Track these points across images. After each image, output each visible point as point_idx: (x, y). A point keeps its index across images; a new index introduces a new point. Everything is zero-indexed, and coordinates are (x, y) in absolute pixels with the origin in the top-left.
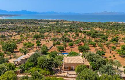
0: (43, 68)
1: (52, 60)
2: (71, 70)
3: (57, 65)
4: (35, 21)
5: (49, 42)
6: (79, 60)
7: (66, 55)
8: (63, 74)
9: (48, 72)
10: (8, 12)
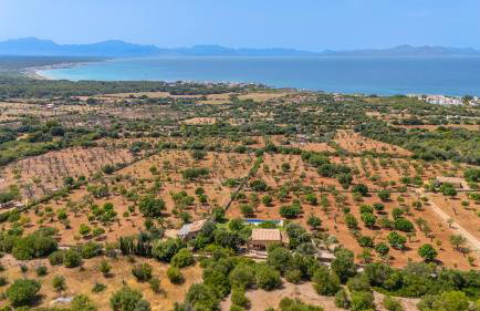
0: (224, 246)
1: (237, 236)
2: (263, 248)
3: (243, 243)
4: (158, 89)
5: (220, 189)
6: (272, 235)
7: (256, 224)
8: (251, 255)
9: (232, 251)
10: (58, 46)
